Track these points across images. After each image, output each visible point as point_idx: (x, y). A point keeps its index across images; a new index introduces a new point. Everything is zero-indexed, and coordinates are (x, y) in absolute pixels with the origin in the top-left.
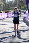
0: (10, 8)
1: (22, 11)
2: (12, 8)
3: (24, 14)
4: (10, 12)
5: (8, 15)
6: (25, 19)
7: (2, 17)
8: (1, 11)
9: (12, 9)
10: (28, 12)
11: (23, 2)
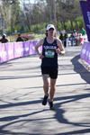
0: (33, 27)
1: (69, 35)
2: (39, 26)
3: (76, 45)
4: (33, 38)
5: (27, 49)
6: (80, 61)
7: (7, 56)
8: (4, 37)
9: (37, 31)
10: (87, 40)
11: (72, 7)
